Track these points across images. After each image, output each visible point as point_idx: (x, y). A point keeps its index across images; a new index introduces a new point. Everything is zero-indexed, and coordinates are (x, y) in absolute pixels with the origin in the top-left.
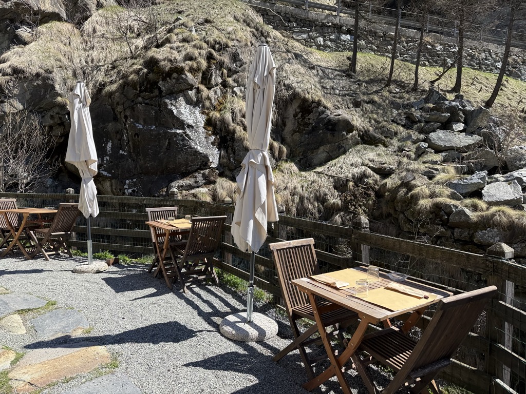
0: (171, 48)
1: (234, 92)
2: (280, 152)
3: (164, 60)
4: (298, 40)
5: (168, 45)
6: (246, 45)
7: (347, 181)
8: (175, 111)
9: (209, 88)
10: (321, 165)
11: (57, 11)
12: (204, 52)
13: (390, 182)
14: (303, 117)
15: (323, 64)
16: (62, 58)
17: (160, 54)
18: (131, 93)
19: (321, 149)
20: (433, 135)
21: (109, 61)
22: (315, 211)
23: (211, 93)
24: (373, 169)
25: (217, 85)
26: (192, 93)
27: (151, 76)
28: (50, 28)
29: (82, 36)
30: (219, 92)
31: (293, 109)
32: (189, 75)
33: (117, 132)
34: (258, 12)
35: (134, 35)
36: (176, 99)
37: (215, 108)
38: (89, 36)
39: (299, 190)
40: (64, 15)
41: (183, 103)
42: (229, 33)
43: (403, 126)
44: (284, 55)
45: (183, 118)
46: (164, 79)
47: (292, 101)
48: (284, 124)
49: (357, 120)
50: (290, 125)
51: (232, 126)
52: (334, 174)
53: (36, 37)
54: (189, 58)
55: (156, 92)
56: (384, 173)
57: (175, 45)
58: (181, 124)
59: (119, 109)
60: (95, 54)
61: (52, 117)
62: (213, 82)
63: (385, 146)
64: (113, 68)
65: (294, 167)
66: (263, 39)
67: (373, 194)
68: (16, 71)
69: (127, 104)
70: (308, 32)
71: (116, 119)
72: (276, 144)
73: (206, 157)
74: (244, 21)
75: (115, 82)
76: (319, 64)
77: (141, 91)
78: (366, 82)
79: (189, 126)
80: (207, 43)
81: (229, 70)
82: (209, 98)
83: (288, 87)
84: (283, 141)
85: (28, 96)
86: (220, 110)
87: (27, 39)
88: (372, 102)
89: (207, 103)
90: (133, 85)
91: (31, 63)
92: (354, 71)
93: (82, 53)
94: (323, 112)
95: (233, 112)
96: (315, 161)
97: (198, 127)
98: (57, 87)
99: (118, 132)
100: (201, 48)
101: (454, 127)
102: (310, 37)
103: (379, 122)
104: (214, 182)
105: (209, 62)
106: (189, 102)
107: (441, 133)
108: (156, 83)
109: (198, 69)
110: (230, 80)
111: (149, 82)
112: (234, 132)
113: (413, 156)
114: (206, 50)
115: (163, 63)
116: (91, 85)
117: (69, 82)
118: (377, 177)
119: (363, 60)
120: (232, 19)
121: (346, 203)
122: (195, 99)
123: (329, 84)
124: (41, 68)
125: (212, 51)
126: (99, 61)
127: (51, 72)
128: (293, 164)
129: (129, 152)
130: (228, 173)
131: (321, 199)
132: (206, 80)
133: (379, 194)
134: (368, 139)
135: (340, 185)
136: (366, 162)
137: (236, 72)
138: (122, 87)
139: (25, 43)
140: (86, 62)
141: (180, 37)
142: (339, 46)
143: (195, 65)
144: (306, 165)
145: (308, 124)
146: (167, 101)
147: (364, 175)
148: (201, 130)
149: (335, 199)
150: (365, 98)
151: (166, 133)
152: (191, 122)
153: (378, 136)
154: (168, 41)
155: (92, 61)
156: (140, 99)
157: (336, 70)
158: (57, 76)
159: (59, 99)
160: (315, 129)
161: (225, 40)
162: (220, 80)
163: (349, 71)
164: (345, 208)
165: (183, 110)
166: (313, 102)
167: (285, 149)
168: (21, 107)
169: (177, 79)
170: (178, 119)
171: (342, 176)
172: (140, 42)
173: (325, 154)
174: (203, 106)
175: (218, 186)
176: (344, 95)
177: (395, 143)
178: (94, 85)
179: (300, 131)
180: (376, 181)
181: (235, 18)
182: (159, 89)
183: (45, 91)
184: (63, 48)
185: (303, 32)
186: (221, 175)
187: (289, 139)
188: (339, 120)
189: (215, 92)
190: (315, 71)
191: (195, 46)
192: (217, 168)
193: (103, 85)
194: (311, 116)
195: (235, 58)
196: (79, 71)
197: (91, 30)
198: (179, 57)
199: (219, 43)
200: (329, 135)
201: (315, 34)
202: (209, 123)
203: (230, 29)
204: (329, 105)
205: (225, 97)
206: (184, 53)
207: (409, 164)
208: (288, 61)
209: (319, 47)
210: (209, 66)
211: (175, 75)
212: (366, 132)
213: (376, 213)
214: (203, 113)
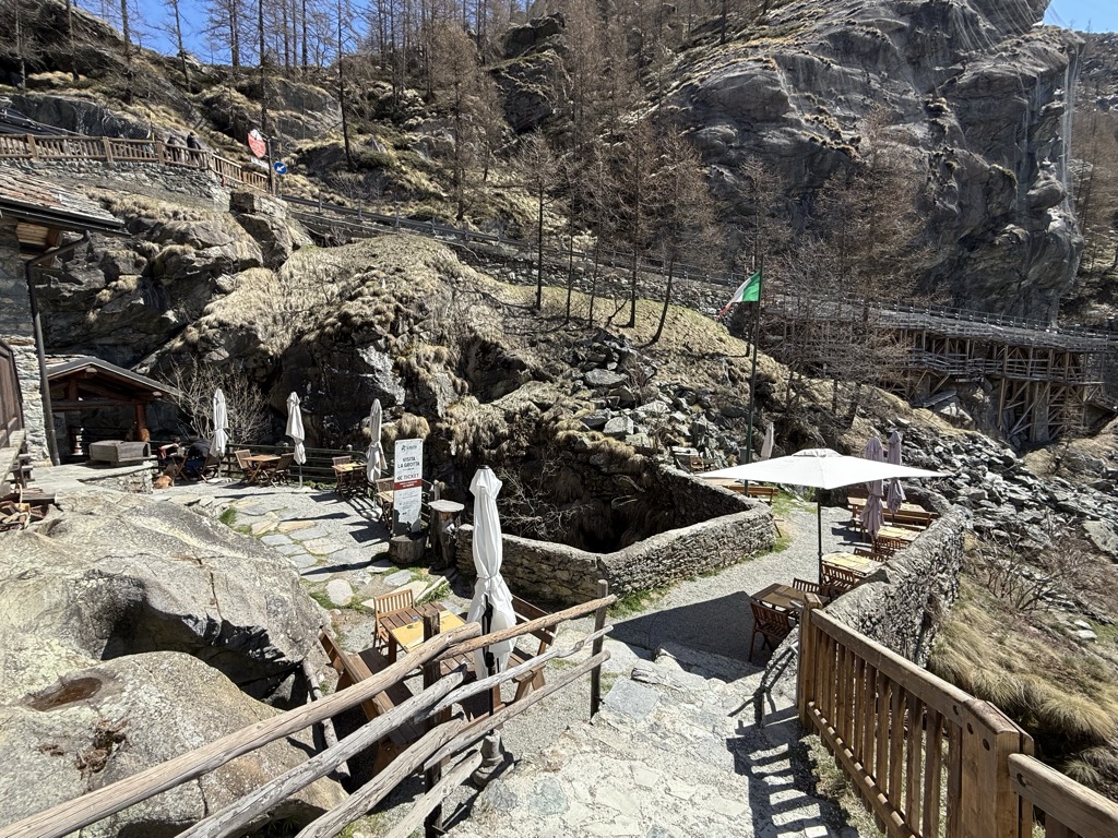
0: (363, 302)
1: (420, 337)
2: (463, 388)
3: (356, 315)
4: (491, 275)
5: (360, 298)
6: (432, 294)
7: (515, 414)
8: (366, 359)
9: (396, 337)
10: (498, 398)
11: (254, 257)
12: (392, 306)
13: (547, 415)
14: (484, 356)
15: (511, 302)
16: (262, 306)
17: (352, 308)
18: (328, 342)
19: (499, 384)
20: (589, 374)
21: (306, 307)
22: (487, 439)
23: (399, 341)
24: (535, 403)
25: (404, 333)
26: (381, 342)
27: (345, 328)
28: (249, 276)
29: (280, 280)
30: (406, 338)
31: (474, 349)
32: (378, 327)
33: (316, 376)
34: (451, 249)
35: (330, 279)
36: (366, 348)
37: (402, 352)
38: (286, 281)
39: (477, 421)
40: (261, 261)
41: (374, 351)
42: (417, 284)
43: (570, 364)
44: (472, 295)
45: (373, 364)
46: (356, 331)
47: (473, 343)
48: (467, 362)
49: (530, 359)
50: (472, 364)
51: (417, 368)
52: (505, 408)
53: (237, 286)
54: (378, 312)
55: (350, 342)
56: (544, 407)
57: (366, 299)
58: (372, 369)
59: (317, 355)
60: (293, 300)
61: (255, 361)
62: (400, 331)
63: (552, 382)
64: (311, 314)
65: (475, 400)
66: (453, 280)
67: (533, 425)
68: (222, 324)
69: (324, 351)
70: (500, 267)
71: (314, 364)
72: (459, 381)
73: (393, 397)
74: (435, 266)
75: (313, 330)
76: (507, 301)
77: (336, 341)
78: (548, 320)
79: (378, 371)
80: (395, 296)
81: (415, 318)
82: (396, 345)
83: (471, 330)
84: (466, 378)
85: (233, 345)
86: (407, 355)
87: (228, 288)
88: (547, 341)
89: (395, 350)
90: (330, 336)
91: (235, 316)
92: (539, 308)
93: (280, 298)
94: (500, 353)
95: (417, 357)
96: (495, 394)
97: (386, 371)
98: (260, 336)
99: (318, 376)
100: (389, 302)
101: (609, 366)
102: (502, 272)
103: (548, 361)
104: (401, 417)
105: (396, 315)
106: (378, 349)
107: (596, 372)
108: (349, 334)
109: (387, 321)
110: (416, 328)
111: (343, 333)
112: (418, 373)
113: (569, 392)
114: (395, 303)
115: (355, 318)
116: (290, 331)
117: (270, 328)
118: (538, 410)
119: (550, 295)
120: (422, 265)
121: (512, 432)
122: (384, 347)
123: (512, 322)
124: (244, 319)
125: (400, 305)
126: (297, 307)
127: (253, 324)
128: (473, 398)
129: (327, 392)
130: (413, 408)
131: (493, 429)
132: (394, 331)
133: (539, 424)
134: (538, 376)
135: (509, 417)
136: (532, 397)
137: (422, 320)
138: (319, 337)
139: (227, 293)
140: (285, 308)
141: (372, 289)
142: (529, 281)
143: (384, 319)
144: (486, 398)
145: (487, 363)
146: (359, 350)
147: (528, 409)
148: (389, 373)
149: (504, 430)
150: (542, 337)
151: (358, 377)
152: (380, 367)
153: (547, 373)
154: (360, 294)
155: (291, 308)
156: (336, 348)
157: (522, 308)
158: (259, 326)
159: (262, 345)
160: (494, 367)
161: (411, 293)
162: (407, 328)
163: (533, 309)
164: (511, 437)
165: (373, 357)
166: (492, 344)
167: (466, 384)
168: (227, 355)
169: (368, 332)
170: (369, 365)
171: (511, 409)
172: (335, 289)
173: (503, 388)
174: (392, 352)
175: (403, 421)
176: (524, 334)
177: (560, 379)
178: (294, 331)
179: (481, 369)
180: (537, 415)
181: (425, 263)
182: (352, 339)
183: (249, 340)
184: (262, 295)
185: (496, 267)
186: (407, 411)
187: (471, 375)
188: (513, 360)
189: (402, 339)
190: (501, 311)
191: (384, 300)
192: (403, 405)
193: (302, 333)
194: (490, 356)
195: (421, 308)
196: (279, 317)
197: (288, 275)
198: (369, 311)
199: (407, 297)
200: (505, 373)
201: (507, 269)
202: (396, 366)
203: (418, 279)
204: (507, 346)
205: (411, 342)
206: (374, 307)
207: (564, 399)
208: (475, 303)
209: (511, 282)
210: (397, 318)
211: (366, 328)
212: (537, 370)
213: (535, 440)
214: (391, 358)
